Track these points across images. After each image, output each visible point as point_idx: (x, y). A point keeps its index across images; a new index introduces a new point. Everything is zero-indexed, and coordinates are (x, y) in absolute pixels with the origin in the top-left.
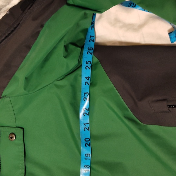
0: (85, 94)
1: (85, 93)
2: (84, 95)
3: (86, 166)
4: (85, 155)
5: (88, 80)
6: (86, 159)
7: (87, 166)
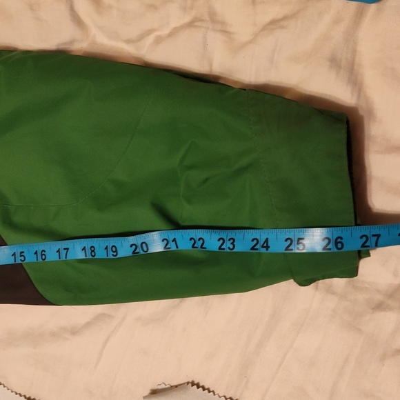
0: (232, 241)
1: (234, 241)
2: (229, 240)
3: (93, 249)
4: (113, 246)
5: (263, 247)
6: (106, 248)
7: (93, 251)
